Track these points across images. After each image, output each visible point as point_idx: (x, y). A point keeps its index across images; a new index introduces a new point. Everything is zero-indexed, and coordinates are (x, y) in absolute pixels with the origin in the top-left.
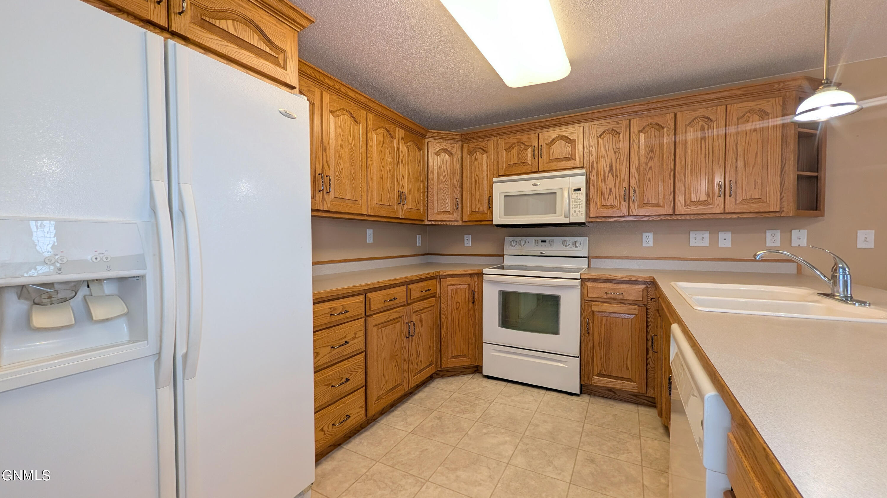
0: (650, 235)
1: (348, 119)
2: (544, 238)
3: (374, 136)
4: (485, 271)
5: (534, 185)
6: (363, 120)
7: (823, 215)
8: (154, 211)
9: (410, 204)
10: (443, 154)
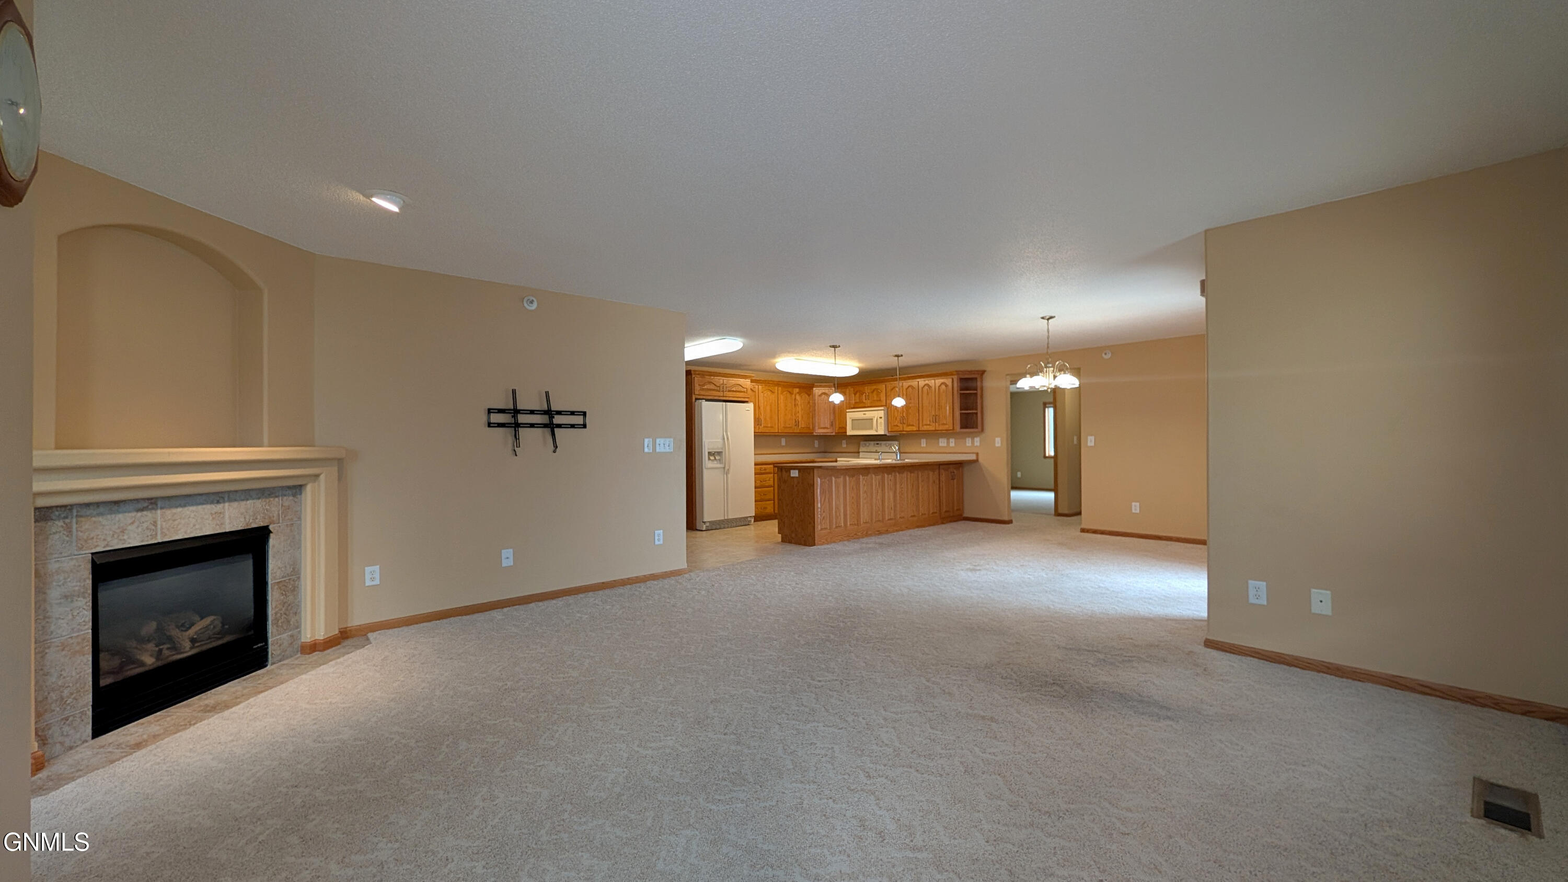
0: (925, 440)
1: (769, 393)
2: (878, 442)
3: (782, 397)
4: (838, 459)
5: (864, 414)
6: (776, 391)
7: (982, 430)
8: (724, 439)
9: (802, 425)
10: (823, 396)
